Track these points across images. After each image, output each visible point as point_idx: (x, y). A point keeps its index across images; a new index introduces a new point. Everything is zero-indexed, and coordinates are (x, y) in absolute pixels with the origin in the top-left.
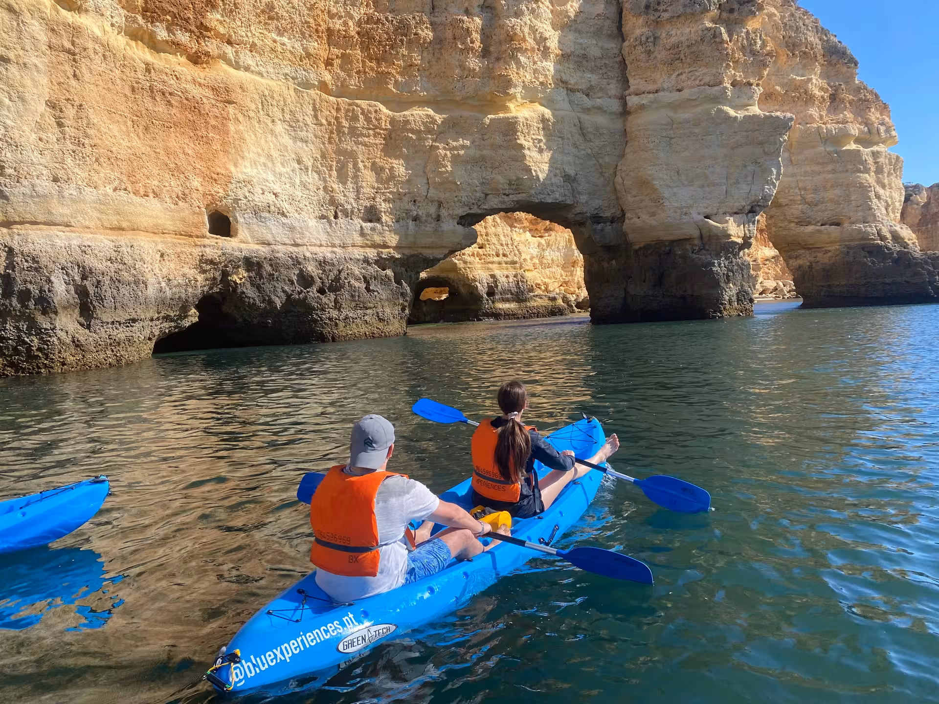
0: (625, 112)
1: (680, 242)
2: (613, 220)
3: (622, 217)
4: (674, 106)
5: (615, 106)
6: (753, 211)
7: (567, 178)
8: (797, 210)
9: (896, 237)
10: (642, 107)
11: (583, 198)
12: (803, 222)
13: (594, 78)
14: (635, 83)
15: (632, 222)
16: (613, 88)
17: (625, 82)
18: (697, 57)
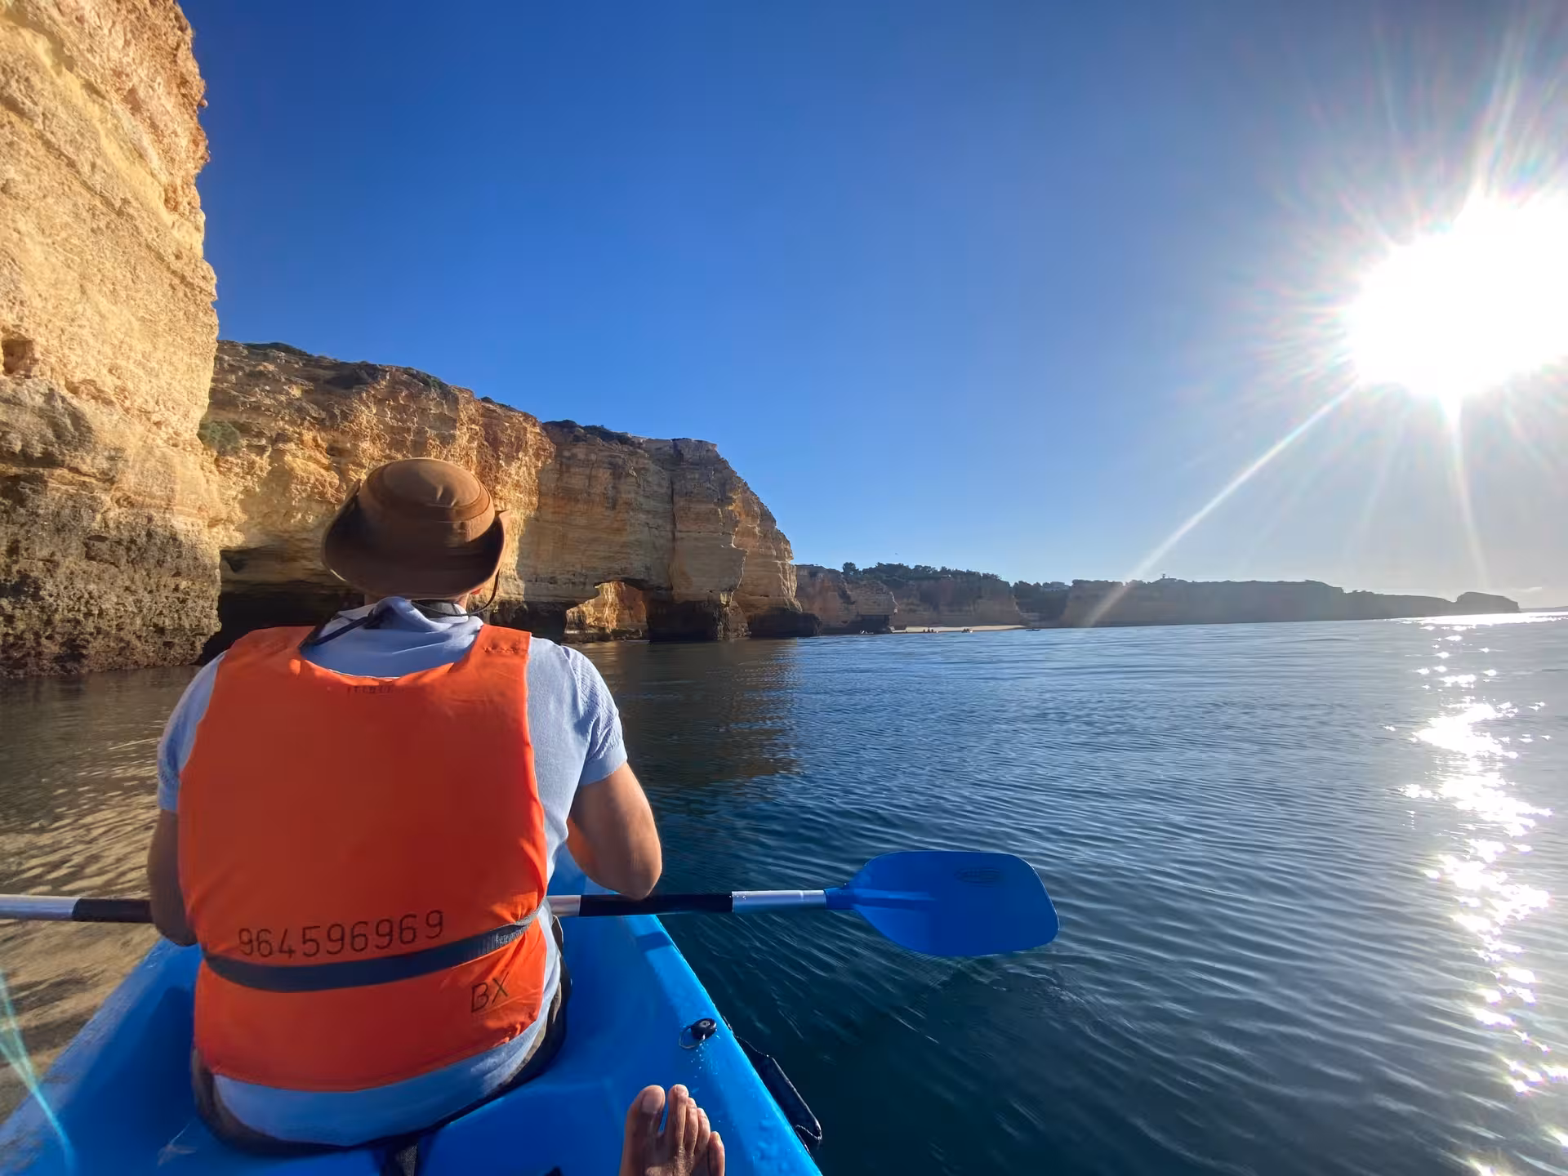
0: (674, 539)
1: (701, 602)
2: (666, 589)
3: (672, 588)
4: (696, 539)
5: (670, 535)
6: (730, 590)
7: (647, 569)
8: (750, 588)
9: (792, 604)
10: (682, 538)
11: (653, 578)
12: (752, 594)
13: (660, 522)
14: (679, 527)
15: (676, 591)
16: (669, 527)
17: (675, 525)
18: (708, 520)
